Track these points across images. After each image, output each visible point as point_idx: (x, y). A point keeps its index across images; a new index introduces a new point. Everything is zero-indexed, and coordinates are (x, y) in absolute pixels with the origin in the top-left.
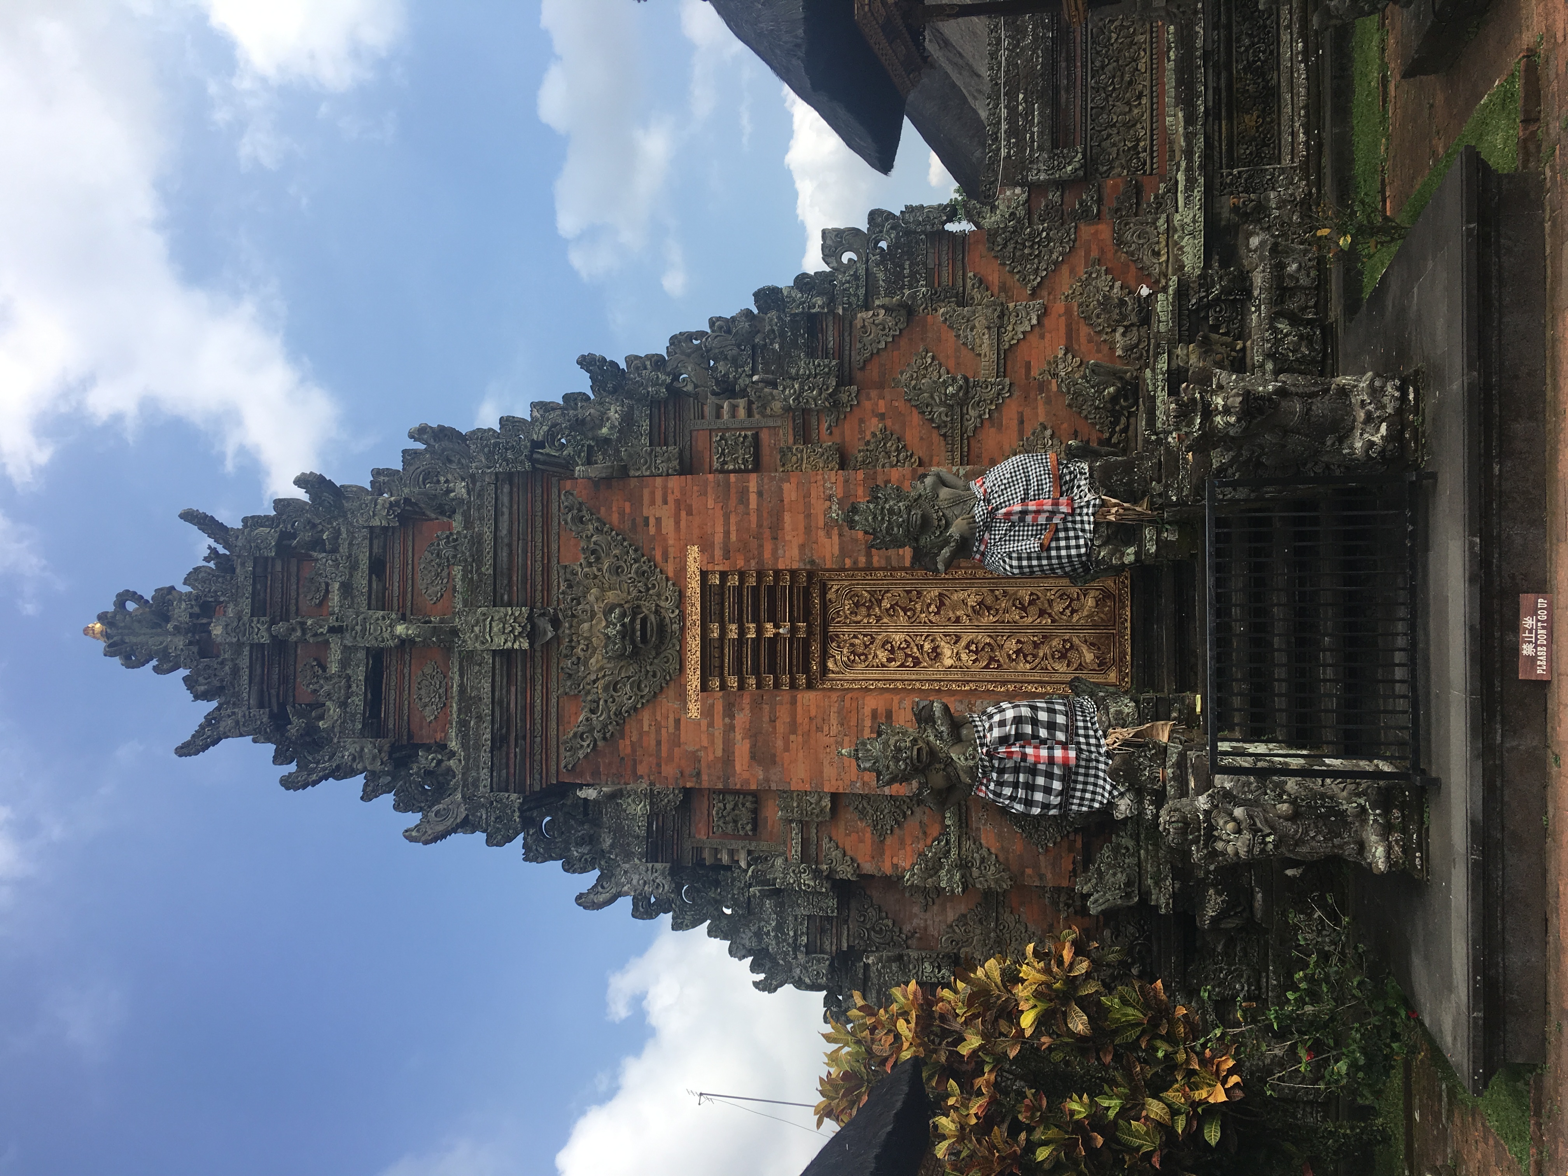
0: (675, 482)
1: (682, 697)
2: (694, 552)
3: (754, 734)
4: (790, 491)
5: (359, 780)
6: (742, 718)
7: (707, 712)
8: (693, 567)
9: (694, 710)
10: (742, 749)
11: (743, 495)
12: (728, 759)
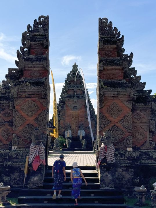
0: (84, 111)
1: (71, 111)
2: (80, 112)
3: (69, 116)
4: (83, 118)
5: (65, 85)
6: (70, 115)
7: (70, 113)
8: (79, 112)
9: (70, 112)
10: (68, 115)
11: (83, 115)
12: (68, 114)
